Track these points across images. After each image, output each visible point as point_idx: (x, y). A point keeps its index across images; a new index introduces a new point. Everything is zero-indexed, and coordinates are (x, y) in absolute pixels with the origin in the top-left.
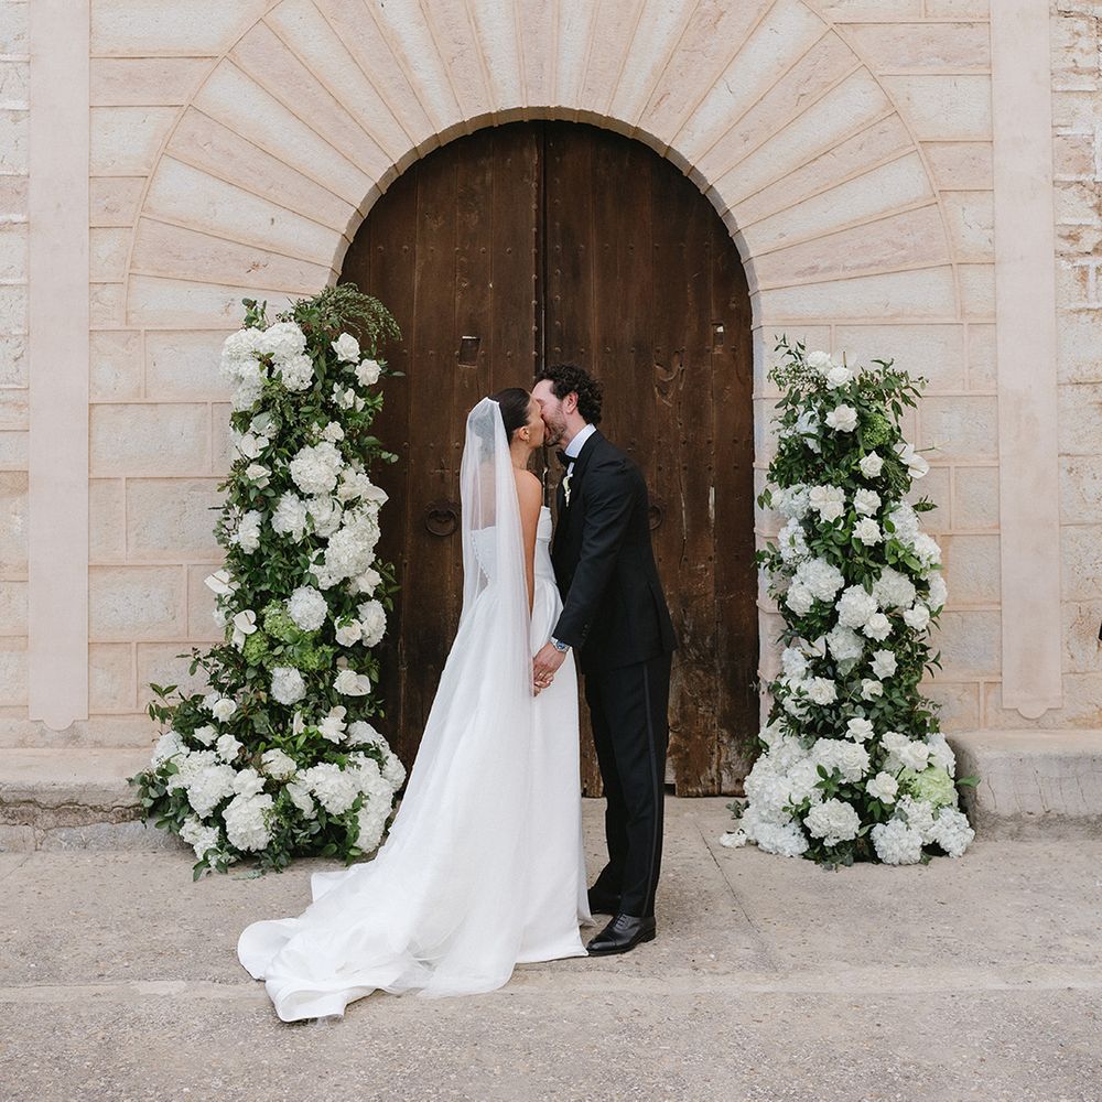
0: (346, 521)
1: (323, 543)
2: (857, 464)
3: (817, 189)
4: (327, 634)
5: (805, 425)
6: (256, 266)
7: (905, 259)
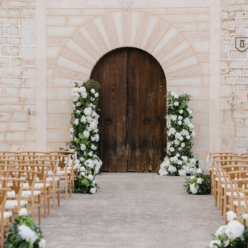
0: (93, 120)
1: (89, 124)
2: (179, 111)
4: (90, 139)
6: (76, 75)
7: (193, 75)
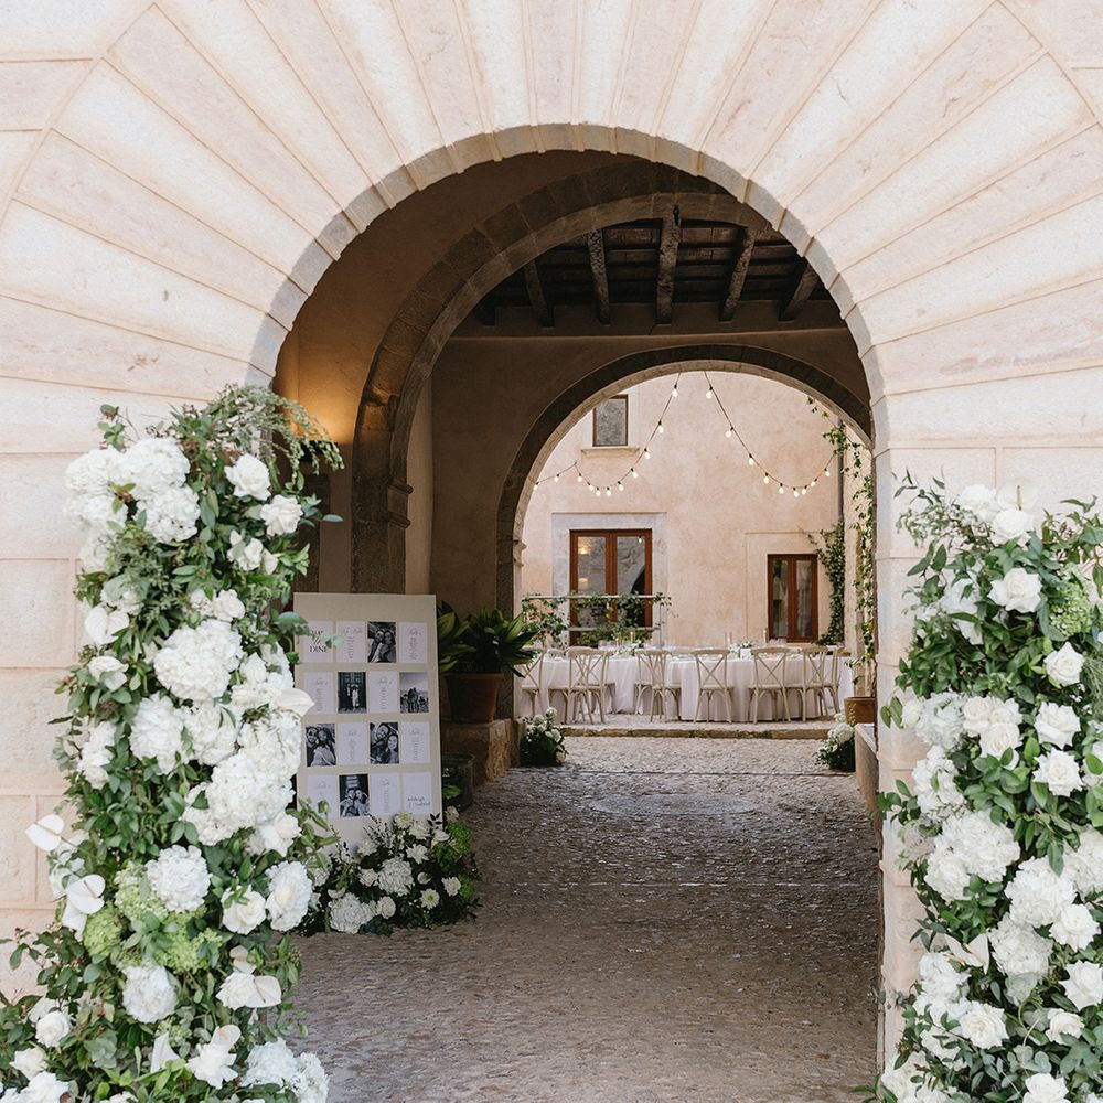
0: (244, 741)
1: (207, 775)
2: (1041, 663)
3: (975, 241)
4: (212, 915)
5: (958, 600)
6: (141, 361)
